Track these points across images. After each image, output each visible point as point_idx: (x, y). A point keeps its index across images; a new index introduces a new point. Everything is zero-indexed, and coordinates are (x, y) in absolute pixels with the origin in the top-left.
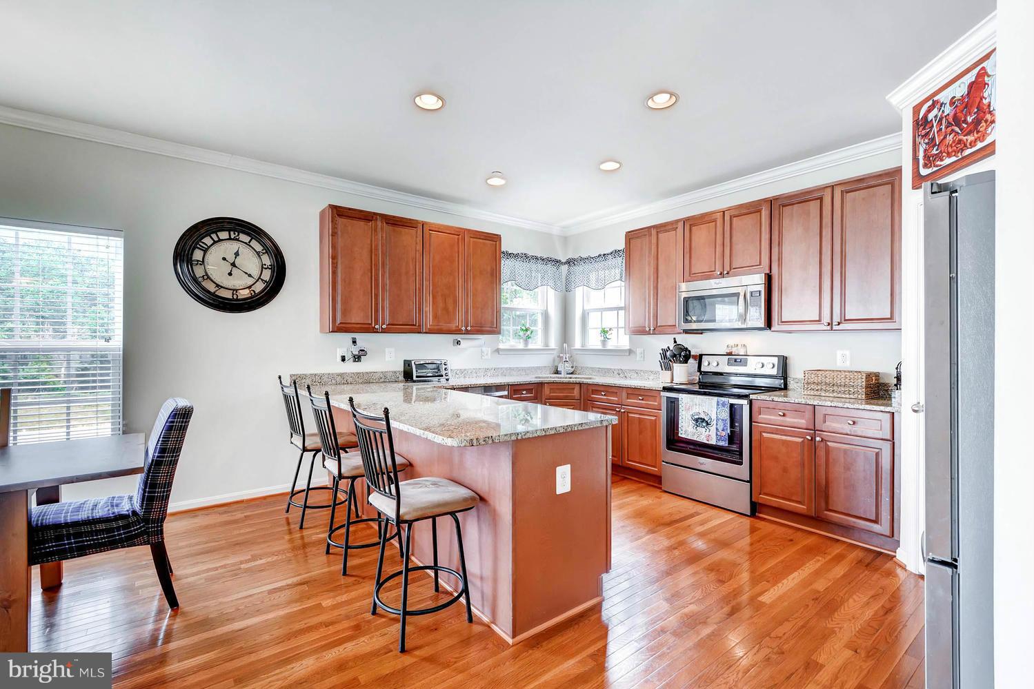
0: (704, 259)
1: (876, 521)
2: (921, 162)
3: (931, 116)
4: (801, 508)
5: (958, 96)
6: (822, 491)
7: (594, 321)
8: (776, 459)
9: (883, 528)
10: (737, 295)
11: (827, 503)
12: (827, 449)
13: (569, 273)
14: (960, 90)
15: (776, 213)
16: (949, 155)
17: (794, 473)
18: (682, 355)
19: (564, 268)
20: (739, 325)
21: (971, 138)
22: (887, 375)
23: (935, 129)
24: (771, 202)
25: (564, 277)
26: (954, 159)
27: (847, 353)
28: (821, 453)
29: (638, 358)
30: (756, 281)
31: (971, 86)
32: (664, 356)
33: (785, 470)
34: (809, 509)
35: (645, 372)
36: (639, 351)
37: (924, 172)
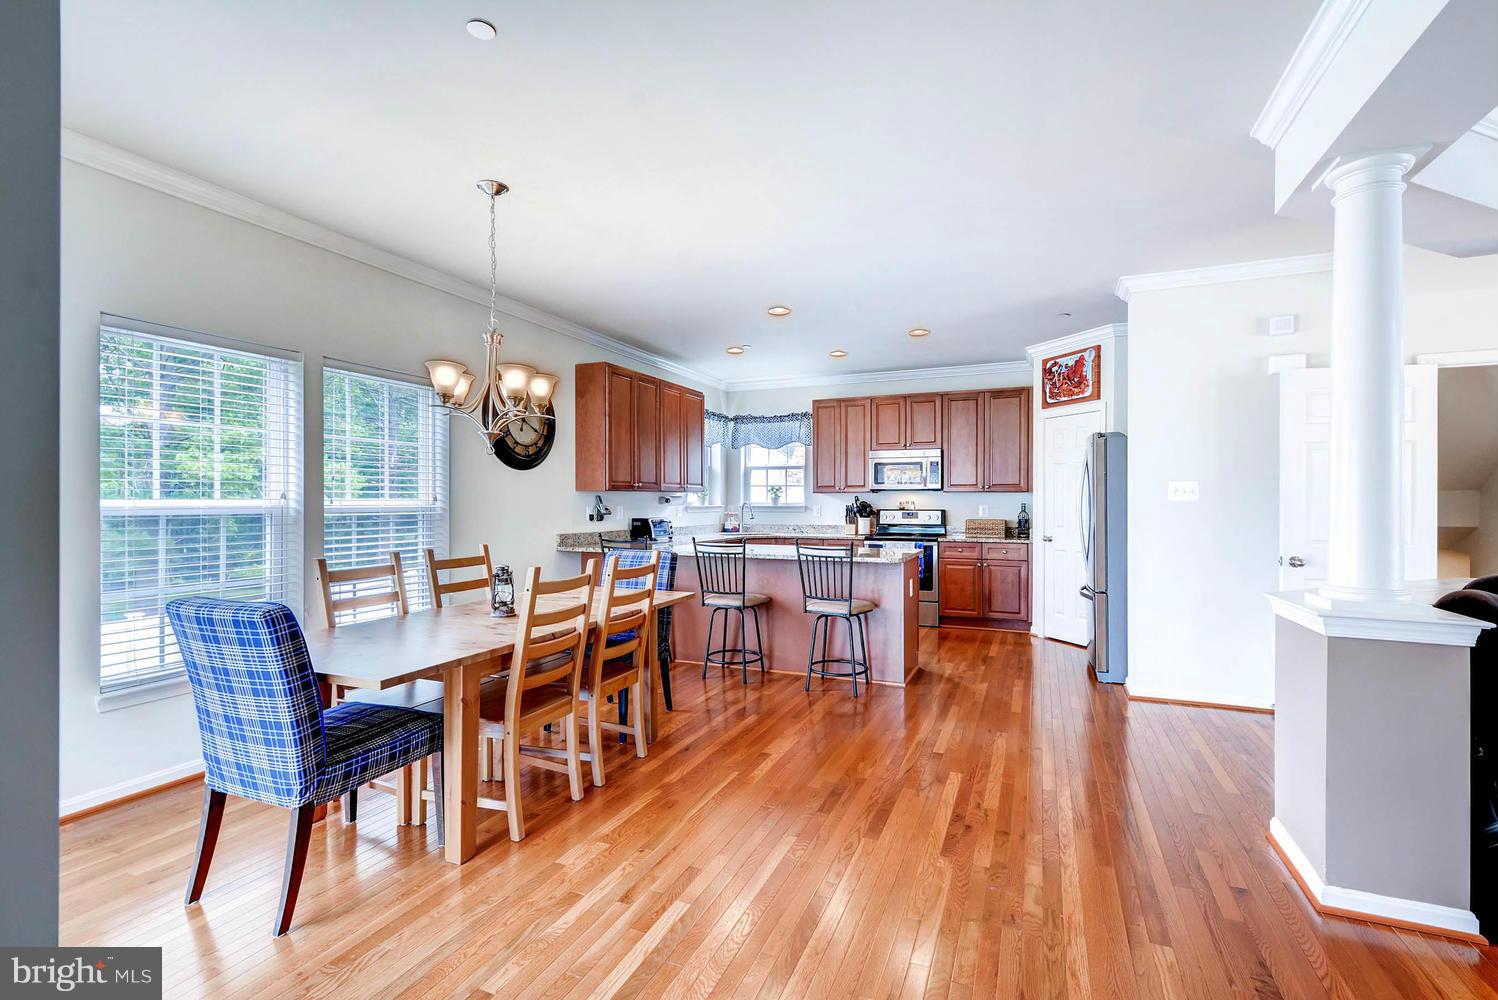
0: (889, 432)
1: (1019, 613)
2: (1048, 394)
3: (1054, 369)
4: (974, 613)
5: (1070, 365)
6: (986, 599)
7: (757, 477)
8: (956, 583)
9: (1023, 615)
10: (921, 464)
11: (990, 606)
12: (990, 572)
13: (736, 430)
14: (1071, 361)
15: (946, 404)
16: (1064, 396)
17: (969, 590)
18: (865, 510)
19: (731, 424)
20: (921, 487)
21: (1076, 390)
22: (1012, 522)
23: (1056, 378)
24: (942, 396)
25: (730, 434)
26: (1067, 399)
27: (986, 506)
28: (986, 575)
29: (815, 514)
30: (934, 454)
31: (1076, 362)
32: (849, 510)
33: (963, 589)
34: (979, 614)
35: (823, 527)
36: (815, 508)
37: (1049, 401)
